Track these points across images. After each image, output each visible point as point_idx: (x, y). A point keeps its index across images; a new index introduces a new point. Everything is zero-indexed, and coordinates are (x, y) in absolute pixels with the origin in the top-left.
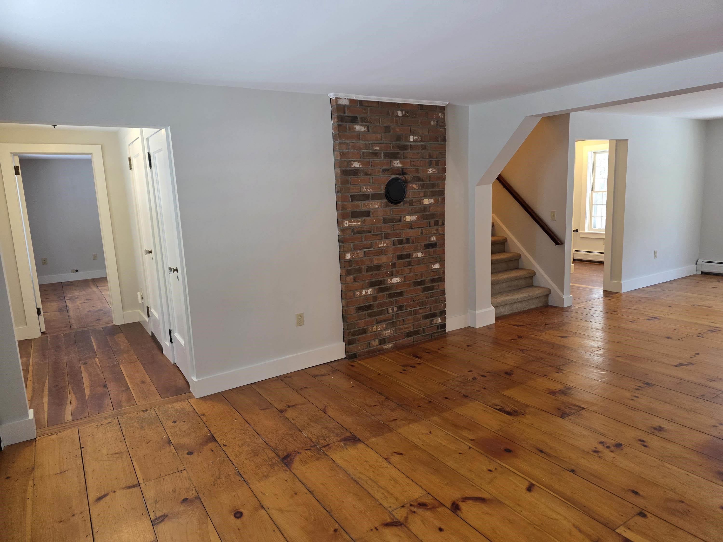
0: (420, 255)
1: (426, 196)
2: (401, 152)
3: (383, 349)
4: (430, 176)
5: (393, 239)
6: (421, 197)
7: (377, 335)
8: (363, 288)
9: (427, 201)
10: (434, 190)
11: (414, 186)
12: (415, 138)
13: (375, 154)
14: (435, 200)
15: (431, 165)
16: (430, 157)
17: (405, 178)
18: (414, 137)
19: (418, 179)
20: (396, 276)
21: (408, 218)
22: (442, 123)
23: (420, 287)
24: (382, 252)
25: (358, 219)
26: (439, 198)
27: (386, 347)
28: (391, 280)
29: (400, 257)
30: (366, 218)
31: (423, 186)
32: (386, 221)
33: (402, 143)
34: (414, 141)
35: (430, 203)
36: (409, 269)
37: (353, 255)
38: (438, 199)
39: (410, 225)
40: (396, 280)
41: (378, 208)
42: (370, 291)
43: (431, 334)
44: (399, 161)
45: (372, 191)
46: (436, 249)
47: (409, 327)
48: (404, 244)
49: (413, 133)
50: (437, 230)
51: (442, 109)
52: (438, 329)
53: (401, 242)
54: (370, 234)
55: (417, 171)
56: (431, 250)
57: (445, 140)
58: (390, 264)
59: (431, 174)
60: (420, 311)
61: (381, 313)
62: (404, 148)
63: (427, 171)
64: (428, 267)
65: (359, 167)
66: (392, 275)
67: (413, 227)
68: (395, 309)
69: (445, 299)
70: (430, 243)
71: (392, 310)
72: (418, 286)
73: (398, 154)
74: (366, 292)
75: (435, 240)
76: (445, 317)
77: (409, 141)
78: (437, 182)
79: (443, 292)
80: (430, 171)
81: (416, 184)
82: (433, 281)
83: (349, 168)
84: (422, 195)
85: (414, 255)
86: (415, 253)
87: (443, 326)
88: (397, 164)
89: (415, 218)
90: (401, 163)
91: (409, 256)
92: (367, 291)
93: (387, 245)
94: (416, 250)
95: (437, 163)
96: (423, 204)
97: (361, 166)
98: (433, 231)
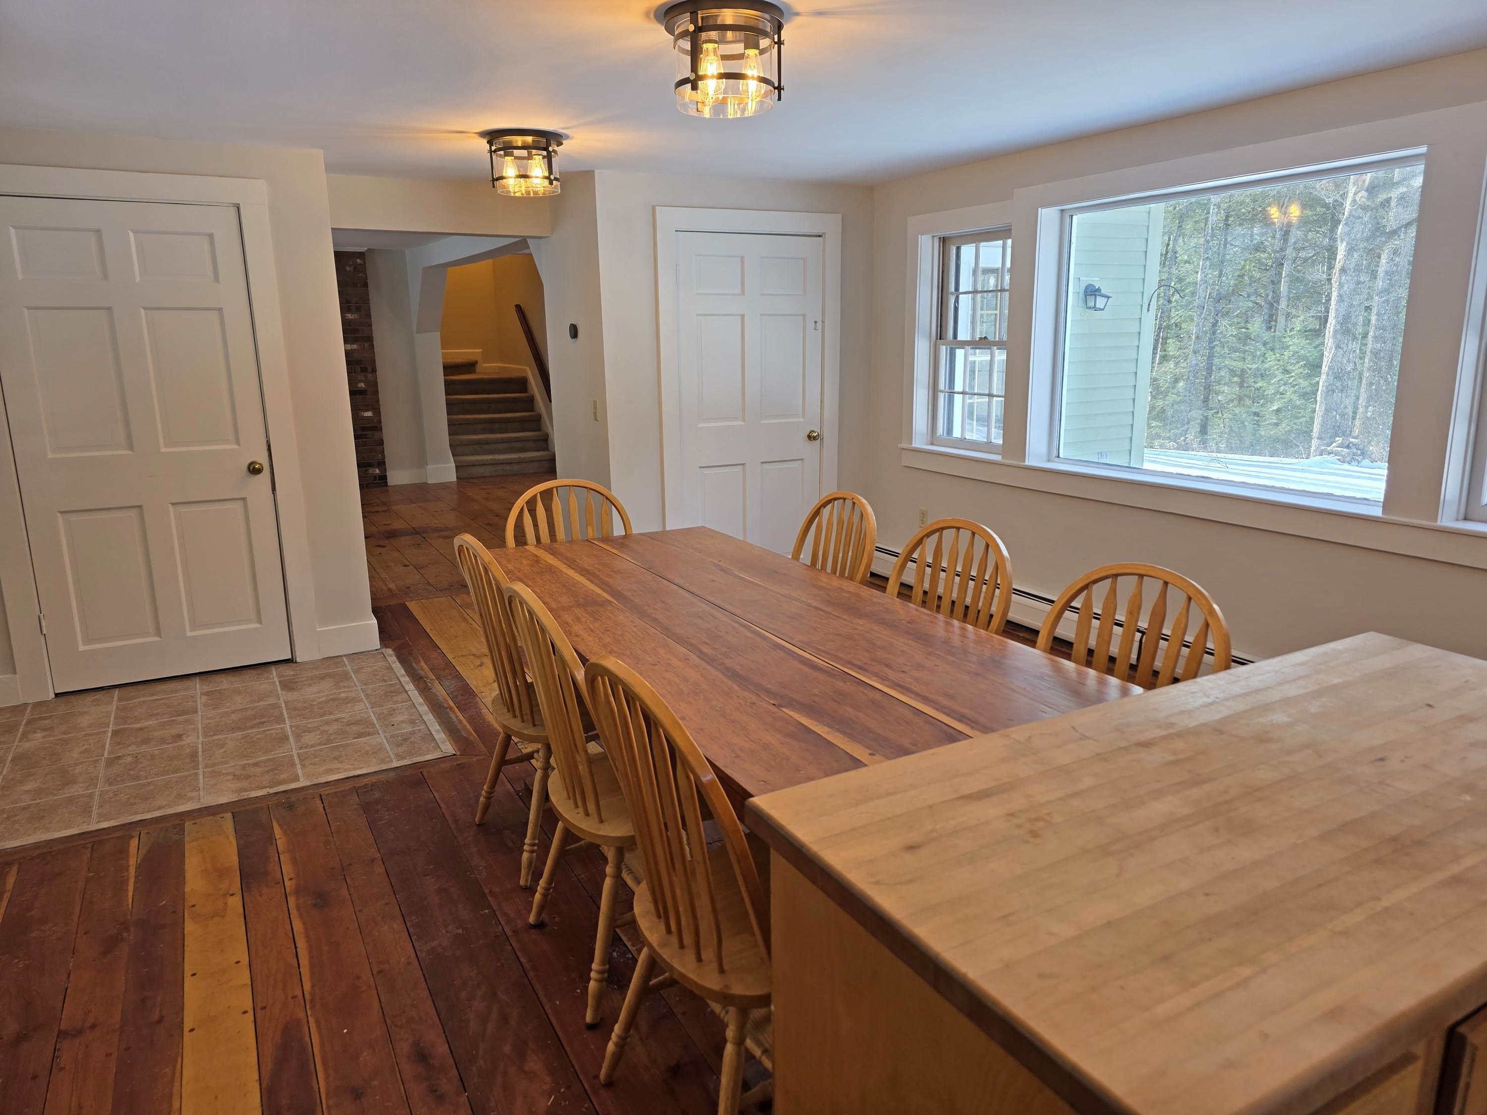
10: (356, 335)
22: (363, 269)
26: (366, 344)
38: (364, 345)
46: (367, 396)
50: (366, 376)
51: (361, 255)
52: (375, 480)
57: (366, 285)
69: (384, 449)
75: (364, 386)
76: (386, 469)
78: (360, 328)
79: (381, 442)
82: (364, 429)
87: (383, 478)
95: (358, 309)
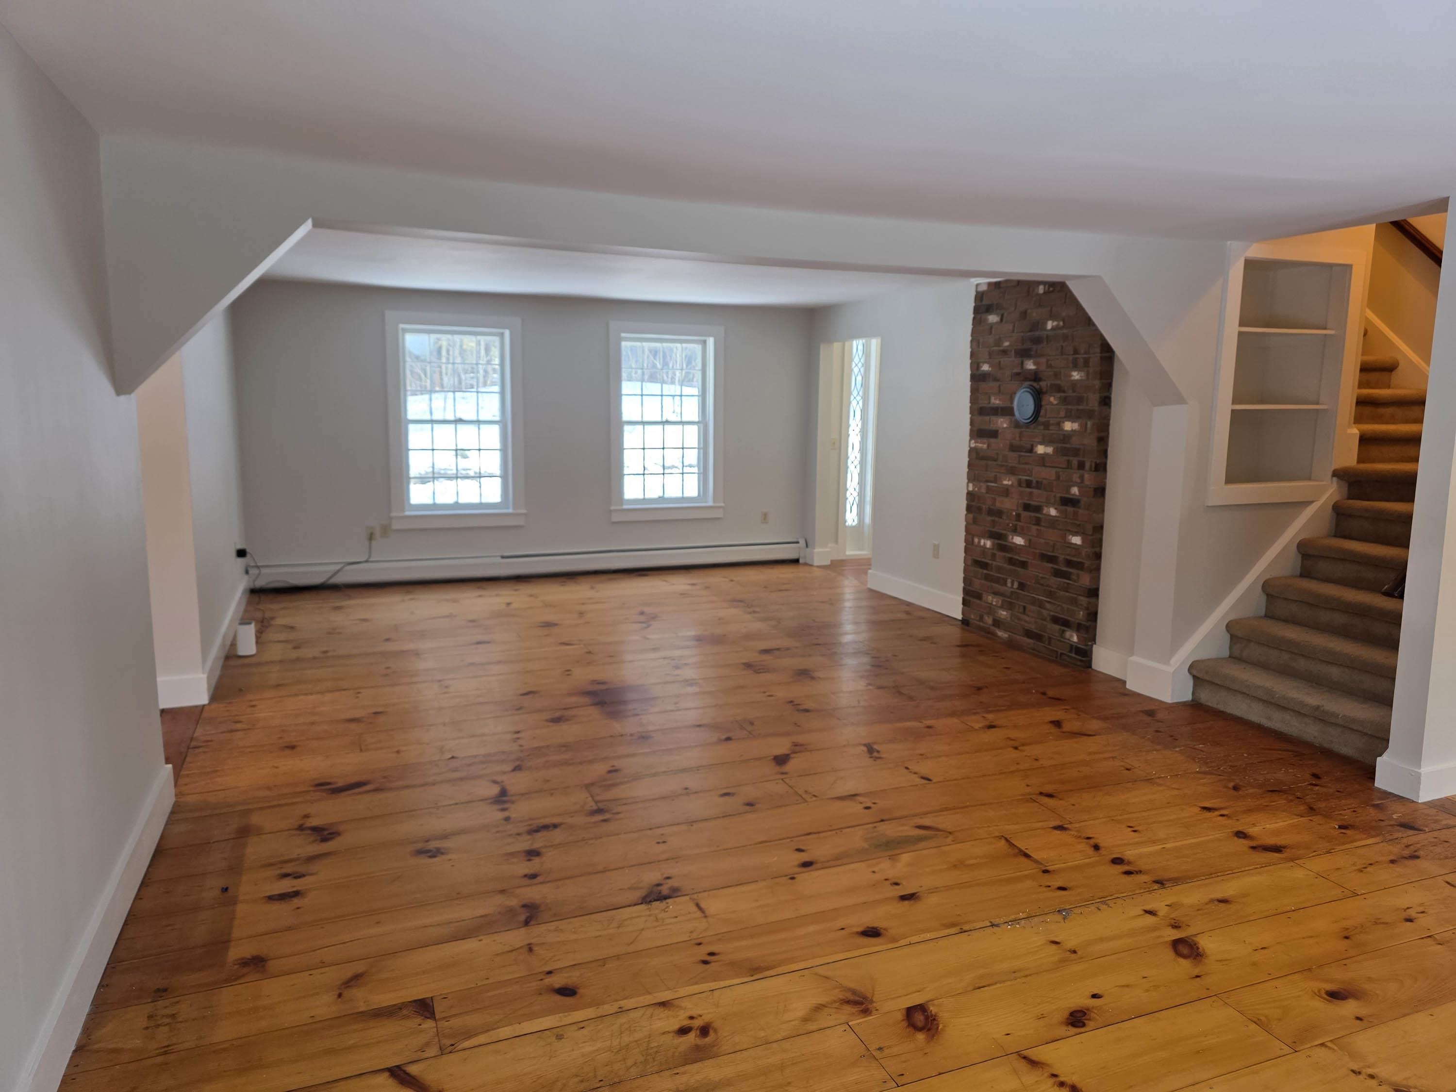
0: (1053, 512)
1: (1069, 417)
2: (1034, 347)
3: (994, 634)
4: (1074, 385)
5: (1020, 477)
6: (1061, 418)
7: (991, 610)
8: (984, 537)
9: (1068, 426)
11: (1052, 399)
12: (1055, 323)
13: (1005, 352)
14: (1081, 425)
15: (1075, 366)
16: (1076, 352)
17: (1040, 387)
18: (1053, 323)
19: (1059, 389)
20: (1020, 535)
21: (1041, 449)
23: (1050, 565)
24: (1006, 492)
25: (985, 440)
26: (1089, 422)
27: (1000, 633)
28: (1012, 538)
29: (1027, 507)
30: (992, 440)
31: (1064, 401)
32: (1013, 448)
33: (1037, 334)
34: (1053, 329)
35: (1074, 429)
36: (1038, 529)
37: (976, 488)
38: (1086, 424)
39: (1043, 460)
40: (1019, 540)
41: (1006, 427)
42: (988, 544)
43: (1061, 654)
44: (1032, 361)
45: (1001, 403)
46: (1079, 510)
47: (1030, 622)
48: (1033, 488)
49: (1052, 317)
50: (1082, 477)
52: (1071, 652)
53: (1029, 484)
54: (995, 463)
55: (1056, 375)
56: (1070, 509)
58: (1014, 513)
59: (1077, 380)
60: (1048, 606)
61: (997, 580)
62: (1037, 341)
63: (1072, 376)
64: (1064, 537)
65: (989, 370)
66: (1015, 531)
67: (1048, 465)
68: (1016, 585)
69: (1098, 606)
70: (1067, 496)
71: (1011, 585)
72: (1048, 562)
73: (1030, 350)
74: (984, 543)
75: (1078, 493)
76: (1092, 639)
77: (1045, 330)
78: (1085, 395)
79: (1097, 593)
80: (1076, 375)
81: (1054, 396)
82: (1069, 563)
83: (979, 372)
84: (1062, 414)
85: (1045, 510)
86: (1046, 506)
87: (1089, 656)
88: (1030, 365)
89: (1049, 450)
90: (1035, 364)
91: (1038, 509)
92: (986, 542)
93: (1013, 483)
94: (1049, 504)
95: (1086, 363)
96: (1063, 430)
97: (990, 369)
98: (1076, 477)
